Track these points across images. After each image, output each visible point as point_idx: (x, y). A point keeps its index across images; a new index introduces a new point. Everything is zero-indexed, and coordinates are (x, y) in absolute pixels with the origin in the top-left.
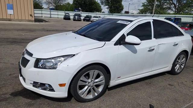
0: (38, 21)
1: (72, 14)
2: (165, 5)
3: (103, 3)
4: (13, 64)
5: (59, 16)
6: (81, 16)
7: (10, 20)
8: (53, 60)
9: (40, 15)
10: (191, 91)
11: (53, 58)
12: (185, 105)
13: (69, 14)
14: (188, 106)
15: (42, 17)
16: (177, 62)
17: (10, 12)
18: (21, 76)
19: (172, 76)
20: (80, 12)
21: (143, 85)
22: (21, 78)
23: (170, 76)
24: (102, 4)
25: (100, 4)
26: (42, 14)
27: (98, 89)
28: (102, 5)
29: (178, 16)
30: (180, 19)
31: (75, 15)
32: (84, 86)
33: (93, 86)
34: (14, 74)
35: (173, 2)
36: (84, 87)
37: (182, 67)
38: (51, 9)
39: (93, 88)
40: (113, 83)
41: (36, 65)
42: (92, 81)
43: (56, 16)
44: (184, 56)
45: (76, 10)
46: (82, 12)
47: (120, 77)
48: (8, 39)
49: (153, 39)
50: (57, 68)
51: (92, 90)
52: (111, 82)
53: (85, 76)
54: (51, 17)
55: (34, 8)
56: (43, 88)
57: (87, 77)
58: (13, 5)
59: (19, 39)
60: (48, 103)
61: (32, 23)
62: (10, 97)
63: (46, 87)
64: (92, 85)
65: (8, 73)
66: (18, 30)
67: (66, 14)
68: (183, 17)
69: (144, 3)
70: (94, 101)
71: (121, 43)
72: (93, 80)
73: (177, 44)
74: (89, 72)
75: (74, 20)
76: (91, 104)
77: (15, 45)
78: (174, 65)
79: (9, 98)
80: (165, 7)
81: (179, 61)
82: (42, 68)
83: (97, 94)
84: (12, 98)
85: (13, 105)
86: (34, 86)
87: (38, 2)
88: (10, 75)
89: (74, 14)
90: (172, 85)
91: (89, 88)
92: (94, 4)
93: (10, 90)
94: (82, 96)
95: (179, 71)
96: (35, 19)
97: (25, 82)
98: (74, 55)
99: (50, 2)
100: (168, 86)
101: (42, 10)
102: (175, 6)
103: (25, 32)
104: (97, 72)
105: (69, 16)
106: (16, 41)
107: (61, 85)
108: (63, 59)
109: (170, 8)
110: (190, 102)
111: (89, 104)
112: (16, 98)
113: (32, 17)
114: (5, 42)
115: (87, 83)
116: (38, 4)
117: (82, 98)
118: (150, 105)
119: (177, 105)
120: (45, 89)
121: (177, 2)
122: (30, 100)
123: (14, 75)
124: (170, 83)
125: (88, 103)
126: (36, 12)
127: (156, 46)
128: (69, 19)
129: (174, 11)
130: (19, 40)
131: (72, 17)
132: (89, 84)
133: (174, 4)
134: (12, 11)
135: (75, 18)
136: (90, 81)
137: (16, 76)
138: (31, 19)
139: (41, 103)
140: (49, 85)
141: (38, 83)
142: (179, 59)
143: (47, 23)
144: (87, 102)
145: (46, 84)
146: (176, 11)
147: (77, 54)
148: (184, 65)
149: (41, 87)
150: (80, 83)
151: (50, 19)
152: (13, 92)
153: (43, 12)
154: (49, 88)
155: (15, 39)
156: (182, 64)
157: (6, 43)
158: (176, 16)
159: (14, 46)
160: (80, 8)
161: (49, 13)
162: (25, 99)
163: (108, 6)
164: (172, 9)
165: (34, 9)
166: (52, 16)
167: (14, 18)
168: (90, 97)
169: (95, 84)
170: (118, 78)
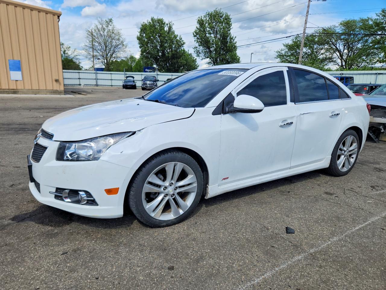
0: (72, 92)
1: (138, 78)
2: (322, 54)
3: (200, 53)
4: (19, 167)
5: (114, 83)
6: (158, 81)
7: (15, 92)
8: (92, 144)
9: (77, 82)
10: (369, 203)
11: (91, 140)
12: (355, 227)
13: (133, 77)
14: (360, 229)
15: (80, 85)
16: (341, 150)
17: (16, 75)
18: (33, 180)
19: (333, 178)
20: (155, 73)
21: (274, 196)
22: (32, 186)
23: (328, 178)
24: (198, 56)
25: (194, 56)
26: (79, 79)
27: (184, 201)
28: (197, 58)
29: (347, 73)
30: (352, 78)
31: (146, 79)
32: (157, 194)
33: (174, 194)
34: (20, 184)
35: (336, 47)
36: (156, 197)
37: (352, 160)
38: (98, 69)
39: (174, 199)
40: (213, 190)
41: (60, 156)
42: (171, 184)
43: (109, 83)
44: (353, 140)
45: (146, 70)
46: (159, 73)
47: (228, 178)
48: (8, 125)
49: (290, 104)
50: (101, 159)
51: (172, 203)
52: (209, 187)
53: (157, 174)
54: (97, 85)
55: (63, 69)
56: (74, 199)
57: (161, 177)
58: (19, 62)
59: (32, 124)
60: (87, 232)
61: (58, 96)
62: (10, 224)
63: (80, 197)
64: (172, 193)
65: (8, 184)
66: (30, 109)
67: (127, 77)
68: (356, 74)
69: (279, 50)
70: (177, 225)
71: (225, 110)
72: (173, 182)
73: (338, 114)
74: (166, 166)
75: (143, 89)
76: (172, 230)
77: (25, 135)
78: (335, 156)
79: (8, 225)
80: (321, 57)
81: (345, 149)
82: (71, 160)
83: (183, 211)
84: (15, 224)
85: (16, 238)
86: (57, 197)
87: (73, 56)
88: (12, 186)
89: (143, 77)
90: (331, 194)
91: (167, 198)
92: (181, 56)
93: (12, 211)
94: (153, 215)
95: (345, 169)
96: (64, 88)
97: (39, 191)
98: (134, 133)
99: (96, 56)
100: (324, 196)
101: (80, 71)
102: (341, 56)
103: (44, 112)
104: (180, 166)
105: (134, 81)
106: (26, 127)
107: (109, 192)
108: (111, 140)
109: (331, 60)
110: (365, 222)
111: (168, 230)
112: (23, 225)
113: (60, 84)
114: (4, 130)
115: (162, 189)
116: (71, 61)
117: (152, 217)
118: (287, 228)
119: (340, 226)
120: (78, 202)
121: (344, 46)
122: (50, 228)
123: (21, 186)
124: (328, 190)
125: (166, 228)
126: (67, 75)
127: (295, 117)
128: (134, 87)
129: (339, 65)
130: (32, 126)
131: (139, 84)
132: (166, 191)
133: (339, 51)
134: (20, 73)
135: (144, 84)
136: (167, 184)
137: (23, 187)
138: (58, 89)
139: (71, 231)
140: (87, 192)
141: (65, 189)
142: (344, 144)
143: (89, 96)
144: (163, 227)
145: (81, 191)
146: (344, 64)
147: (139, 131)
148: (354, 156)
149: (70, 198)
150: (147, 188)
151: (95, 89)
152: (17, 214)
153: (82, 76)
154: (85, 198)
155: (25, 124)
156: (350, 155)
157: (5, 132)
158: (343, 74)
159: (21, 136)
160: (155, 66)
161: (93, 76)
162: (41, 226)
163: (210, 59)
164: (335, 61)
165: (64, 71)
166: (100, 82)
167: (23, 88)
168: (170, 216)
169: (178, 190)
170: (224, 179)
